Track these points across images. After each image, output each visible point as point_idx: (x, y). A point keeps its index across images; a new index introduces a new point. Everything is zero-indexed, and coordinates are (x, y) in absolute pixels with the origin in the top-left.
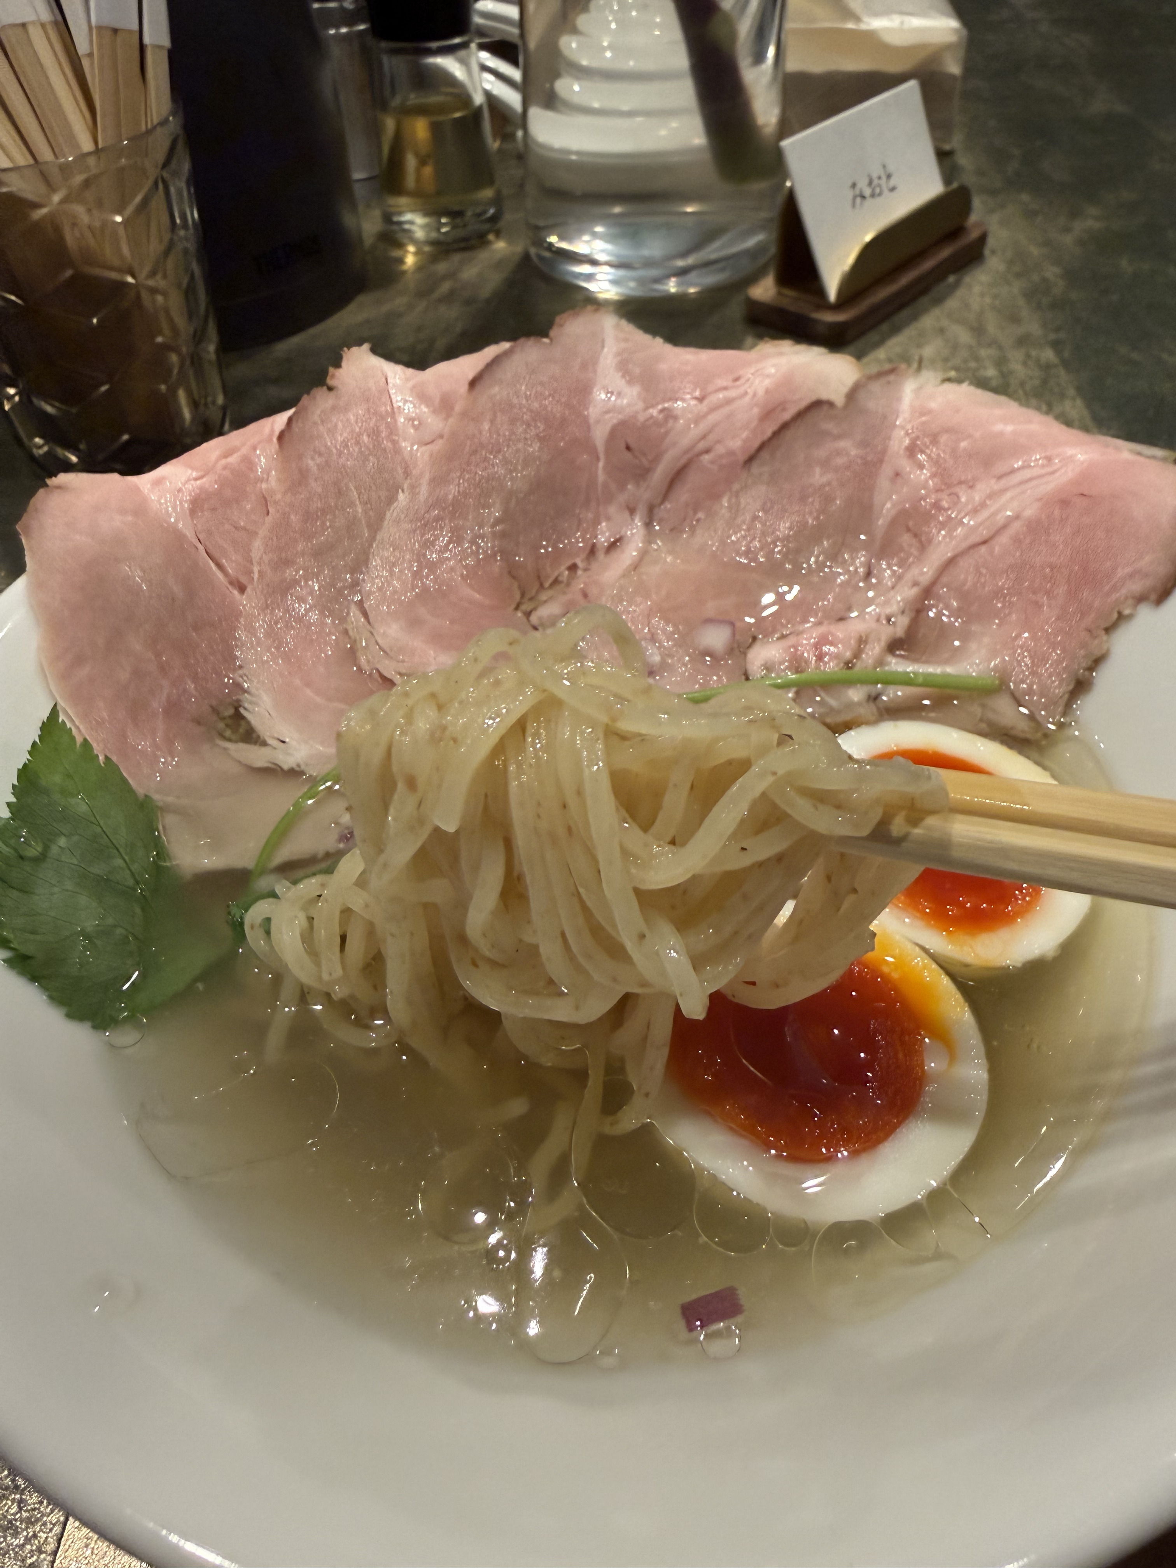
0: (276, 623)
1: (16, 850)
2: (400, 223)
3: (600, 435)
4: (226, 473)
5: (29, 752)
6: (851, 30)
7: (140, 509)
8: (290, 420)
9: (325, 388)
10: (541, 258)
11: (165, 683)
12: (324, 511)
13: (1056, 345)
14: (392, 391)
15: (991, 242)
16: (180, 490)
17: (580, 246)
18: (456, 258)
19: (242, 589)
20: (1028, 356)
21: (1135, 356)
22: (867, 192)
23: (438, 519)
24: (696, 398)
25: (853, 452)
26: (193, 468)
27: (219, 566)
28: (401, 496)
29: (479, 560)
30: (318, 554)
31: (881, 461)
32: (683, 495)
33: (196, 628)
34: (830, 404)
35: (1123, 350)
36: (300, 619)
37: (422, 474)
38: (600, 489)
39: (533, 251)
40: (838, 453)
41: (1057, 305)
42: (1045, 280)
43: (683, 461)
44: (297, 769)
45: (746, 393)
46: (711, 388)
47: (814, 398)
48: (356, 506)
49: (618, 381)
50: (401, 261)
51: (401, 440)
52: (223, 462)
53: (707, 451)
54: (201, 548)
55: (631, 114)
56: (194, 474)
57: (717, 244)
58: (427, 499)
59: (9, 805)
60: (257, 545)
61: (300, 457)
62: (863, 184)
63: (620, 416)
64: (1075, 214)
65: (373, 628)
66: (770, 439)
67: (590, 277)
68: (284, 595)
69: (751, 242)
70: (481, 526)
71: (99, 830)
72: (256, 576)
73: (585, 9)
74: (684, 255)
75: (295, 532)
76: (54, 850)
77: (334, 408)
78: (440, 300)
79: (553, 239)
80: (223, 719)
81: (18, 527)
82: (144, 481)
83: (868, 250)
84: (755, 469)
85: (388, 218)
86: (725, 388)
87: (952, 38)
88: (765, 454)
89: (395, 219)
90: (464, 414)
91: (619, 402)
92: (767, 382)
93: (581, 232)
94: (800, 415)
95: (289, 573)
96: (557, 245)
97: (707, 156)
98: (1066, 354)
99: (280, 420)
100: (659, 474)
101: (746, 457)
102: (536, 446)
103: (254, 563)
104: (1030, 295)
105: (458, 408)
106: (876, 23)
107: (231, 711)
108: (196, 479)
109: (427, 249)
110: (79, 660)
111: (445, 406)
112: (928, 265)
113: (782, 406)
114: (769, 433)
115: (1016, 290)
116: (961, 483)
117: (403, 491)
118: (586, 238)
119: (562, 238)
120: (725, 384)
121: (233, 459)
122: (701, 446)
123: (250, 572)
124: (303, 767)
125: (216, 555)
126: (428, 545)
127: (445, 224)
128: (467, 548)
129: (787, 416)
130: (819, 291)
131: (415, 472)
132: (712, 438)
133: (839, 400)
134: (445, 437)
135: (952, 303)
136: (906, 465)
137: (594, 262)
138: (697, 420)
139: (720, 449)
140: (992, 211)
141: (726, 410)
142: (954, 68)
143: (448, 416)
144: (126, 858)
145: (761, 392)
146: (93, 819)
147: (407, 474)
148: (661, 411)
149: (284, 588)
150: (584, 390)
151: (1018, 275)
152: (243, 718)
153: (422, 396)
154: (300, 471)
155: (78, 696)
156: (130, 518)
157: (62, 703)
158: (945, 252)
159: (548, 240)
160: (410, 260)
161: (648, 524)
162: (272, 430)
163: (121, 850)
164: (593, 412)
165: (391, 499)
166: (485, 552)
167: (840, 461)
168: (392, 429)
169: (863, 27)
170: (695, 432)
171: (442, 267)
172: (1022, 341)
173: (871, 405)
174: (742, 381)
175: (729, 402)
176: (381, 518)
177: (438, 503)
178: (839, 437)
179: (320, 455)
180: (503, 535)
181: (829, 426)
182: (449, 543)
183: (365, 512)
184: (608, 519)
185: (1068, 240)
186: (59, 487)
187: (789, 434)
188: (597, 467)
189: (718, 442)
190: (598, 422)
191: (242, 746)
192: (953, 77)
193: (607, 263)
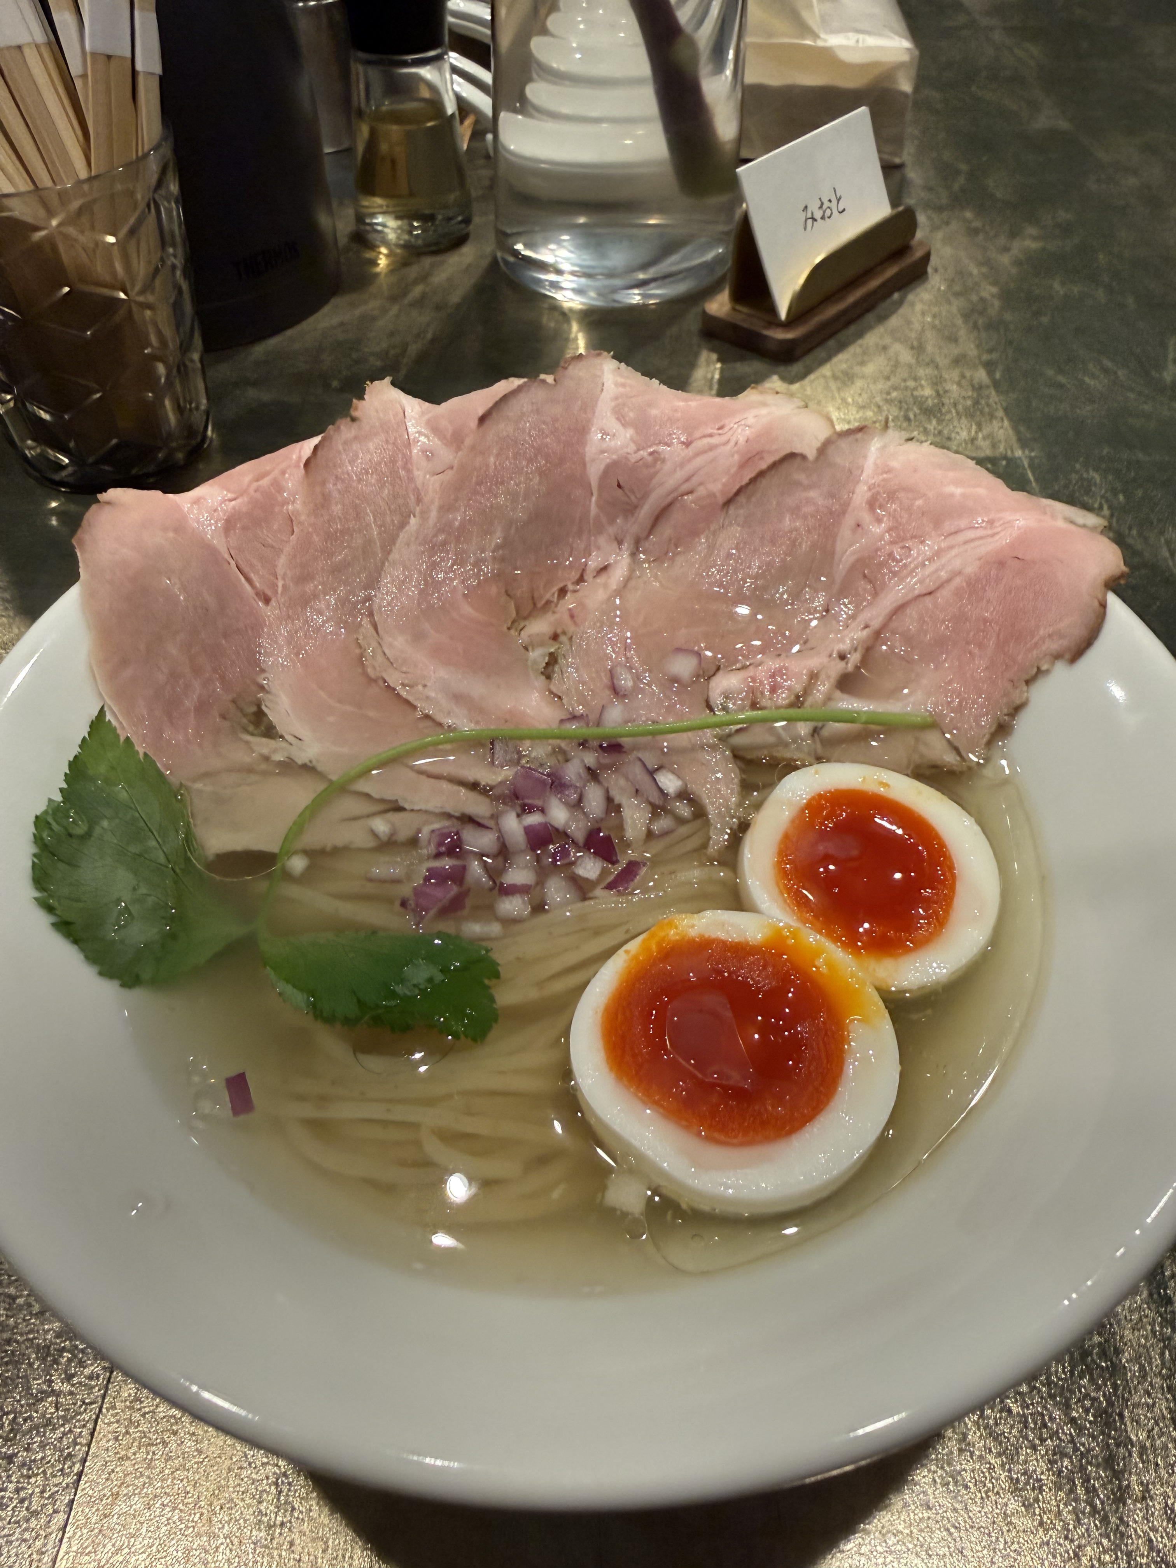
0: (296, 632)
1: (66, 829)
2: (372, 225)
3: (594, 472)
4: (258, 495)
5: (80, 746)
6: (810, 46)
7: (180, 527)
8: (316, 448)
9: (349, 419)
10: (506, 262)
11: (197, 685)
12: (343, 533)
13: (989, 366)
14: (409, 424)
15: (934, 261)
16: (215, 510)
17: (544, 255)
18: (427, 261)
19: (267, 601)
20: (963, 376)
21: (1061, 379)
22: (818, 215)
23: (444, 543)
24: (683, 443)
25: (820, 502)
26: (228, 491)
27: (248, 579)
28: (413, 521)
29: (479, 581)
30: (336, 570)
31: (844, 512)
32: (666, 530)
33: (225, 635)
34: (803, 457)
35: (1050, 372)
36: (317, 630)
37: (432, 502)
38: (591, 522)
39: (499, 254)
40: (808, 501)
41: (992, 326)
42: (982, 300)
43: (669, 499)
44: (309, 764)
45: (728, 441)
46: (697, 434)
47: (788, 451)
48: (371, 528)
49: (613, 425)
50: (374, 263)
51: (415, 469)
52: (255, 485)
53: (690, 492)
54: (233, 563)
55: (597, 121)
56: (230, 496)
57: (674, 258)
58: (435, 524)
59: (61, 790)
60: (282, 562)
61: (324, 483)
62: (814, 207)
63: (614, 457)
64: (1014, 234)
65: (382, 639)
66: (747, 485)
67: (555, 285)
68: (304, 608)
69: (710, 256)
70: (483, 551)
71: (137, 815)
72: (280, 590)
73: (554, 7)
74: (644, 267)
75: (316, 550)
76: (98, 831)
77: (356, 438)
78: (412, 305)
79: (519, 247)
80: (245, 715)
81: (74, 542)
82: (183, 500)
83: (817, 270)
84: (732, 510)
85: (360, 219)
86: (711, 436)
87: (906, 58)
88: (742, 499)
89: (368, 221)
90: (473, 448)
91: (613, 443)
92: (748, 432)
93: (546, 242)
94: (774, 466)
95: (309, 587)
96: (523, 253)
97: (668, 170)
98: (998, 375)
99: (307, 446)
100: (646, 511)
101: (725, 499)
102: (537, 479)
103: (279, 577)
104: (966, 316)
105: (468, 441)
106: (832, 40)
107: (254, 709)
108: (231, 500)
109: (398, 251)
110: (124, 662)
111: (456, 440)
112: (875, 283)
113: (760, 454)
114: (746, 480)
115: (954, 309)
116: (913, 537)
117: (414, 516)
118: (552, 246)
119: (527, 246)
120: (710, 431)
121: (265, 482)
122: (685, 487)
123: (274, 586)
124: (314, 763)
125: (246, 569)
126: (434, 565)
127: (416, 228)
128: (470, 570)
129: (763, 466)
130: (772, 309)
131: (426, 499)
132: (694, 481)
133: (811, 454)
134: (455, 468)
135: (894, 321)
136: (866, 517)
137: (559, 272)
138: (682, 465)
139: (701, 491)
140: (935, 228)
141: (711, 455)
142: (906, 86)
143: (459, 449)
144: (159, 840)
145: (742, 440)
146: (132, 806)
147: (419, 501)
148: (651, 454)
149: (305, 601)
150: (582, 431)
151: (957, 294)
152: (264, 714)
153: (434, 428)
154: (323, 495)
155: (123, 694)
156: (171, 535)
157: (109, 701)
158: (891, 271)
159: (515, 247)
160: (383, 262)
161: (634, 554)
162: (300, 457)
163: (155, 833)
164: (590, 450)
165: (403, 524)
166: (485, 574)
167: (808, 509)
168: (407, 462)
169: (820, 43)
170: (680, 475)
171: (413, 271)
172: (957, 361)
173: (839, 460)
174: (726, 429)
175: (712, 448)
176: (393, 540)
177: (444, 528)
178: (809, 487)
179: (343, 481)
180: (502, 560)
181: (801, 477)
182: (453, 565)
183: (380, 534)
184: (598, 548)
185: (1005, 260)
186: (108, 503)
187: (764, 482)
188: (590, 501)
189: (701, 484)
190: (593, 460)
191: (264, 740)
192: (905, 95)
193: (573, 273)
